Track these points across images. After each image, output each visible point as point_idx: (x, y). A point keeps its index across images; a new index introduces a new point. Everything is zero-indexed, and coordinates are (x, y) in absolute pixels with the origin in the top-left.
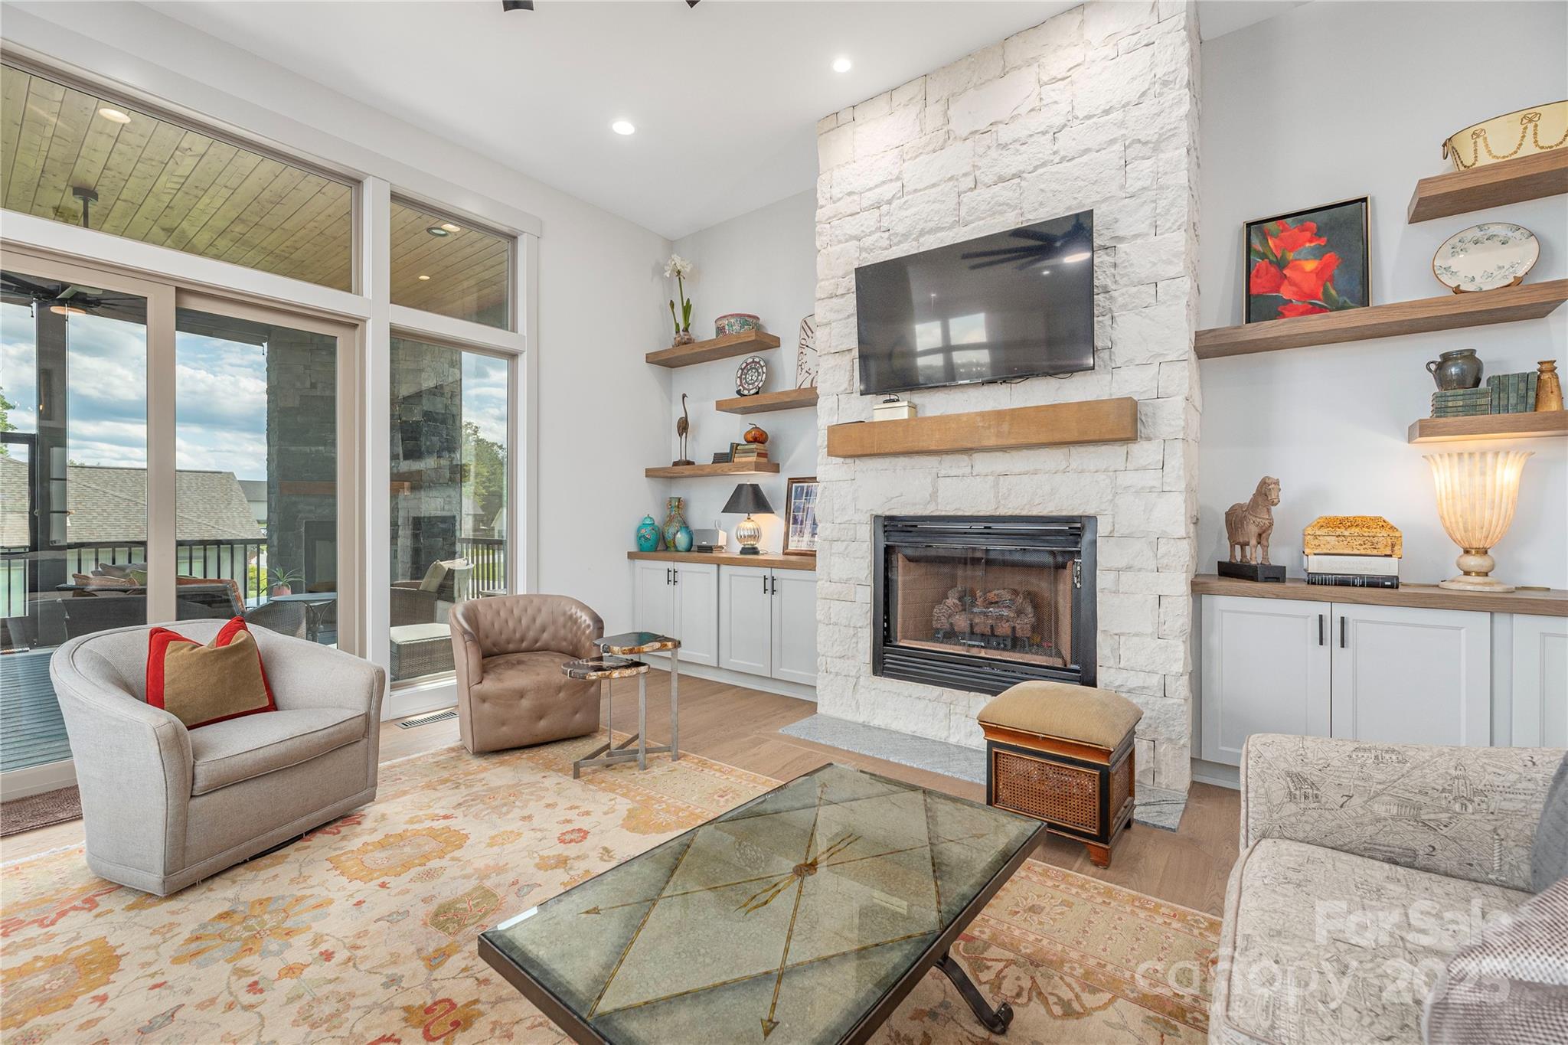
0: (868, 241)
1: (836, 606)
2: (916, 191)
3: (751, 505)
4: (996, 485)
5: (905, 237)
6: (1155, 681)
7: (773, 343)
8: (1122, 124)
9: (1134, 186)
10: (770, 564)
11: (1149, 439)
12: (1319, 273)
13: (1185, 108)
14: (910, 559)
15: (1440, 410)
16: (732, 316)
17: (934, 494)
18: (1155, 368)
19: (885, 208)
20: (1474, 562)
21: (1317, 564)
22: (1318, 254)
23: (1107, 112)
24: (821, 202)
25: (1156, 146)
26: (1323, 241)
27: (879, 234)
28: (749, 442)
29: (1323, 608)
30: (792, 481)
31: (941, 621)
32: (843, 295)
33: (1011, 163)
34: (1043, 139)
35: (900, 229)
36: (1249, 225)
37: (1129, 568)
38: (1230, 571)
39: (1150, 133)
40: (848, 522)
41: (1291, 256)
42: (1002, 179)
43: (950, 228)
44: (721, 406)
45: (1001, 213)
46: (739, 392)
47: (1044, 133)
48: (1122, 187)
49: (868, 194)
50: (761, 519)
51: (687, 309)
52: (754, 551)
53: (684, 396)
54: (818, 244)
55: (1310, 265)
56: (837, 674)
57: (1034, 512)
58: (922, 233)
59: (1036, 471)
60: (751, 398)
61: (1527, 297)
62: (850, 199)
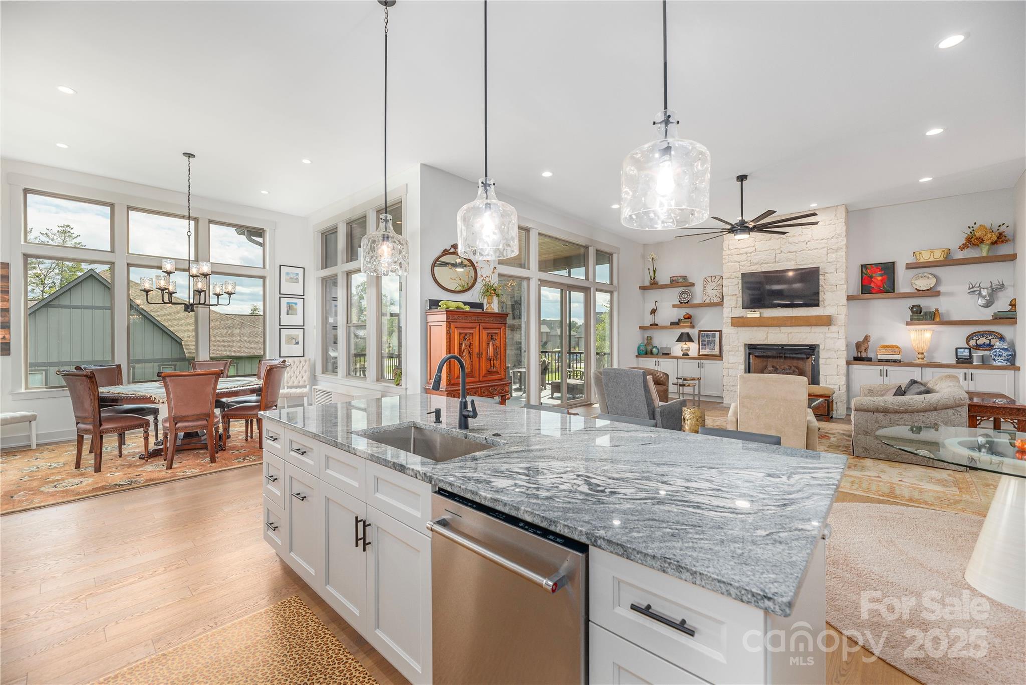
0: (743, 263)
1: (730, 371)
3: (686, 339)
4: (788, 336)
5: (757, 264)
6: (836, 387)
7: (693, 285)
8: (826, 243)
9: (830, 260)
11: (834, 325)
12: (881, 281)
13: (844, 242)
14: (756, 356)
15: (912, 319)
16: (676, 276)
17: (766, 338)
18: (836, 307)
19: (749, 255)
20: (920, 356)
21: (880, 357)
22: (881, 275)
23: (822, 239)
24: (725, 249)
25: (837, 250)
26: (883, 272)
27: (747, 262)
28: (685, 318)
29: (881, 367)
30: (700, 331)
32: (736, 278)
33: (794, 248)
34: (803, 243)
35: (755, 261)
36: (862, 265)
37: (829, 358)
38: (856, 359)
39: (835, 247)
40: (736, 346)
41: (874, 275)
42: (789, 252)
43: (772, 263)
44: (674, 306)
45: (790, 261)
46: (680, 301)
48: (827, 260)
50: (689, 344)
51: (655, 271)
52: (688, 355)
53: (656, 301)
54: (724, 261)
55: (879, 278)
56: (731, 391)
57: (800, 343)
58: (763, 263)
59: (801, 332)
60: (683, 304)
61: (933, 293)
62: (736, 250)
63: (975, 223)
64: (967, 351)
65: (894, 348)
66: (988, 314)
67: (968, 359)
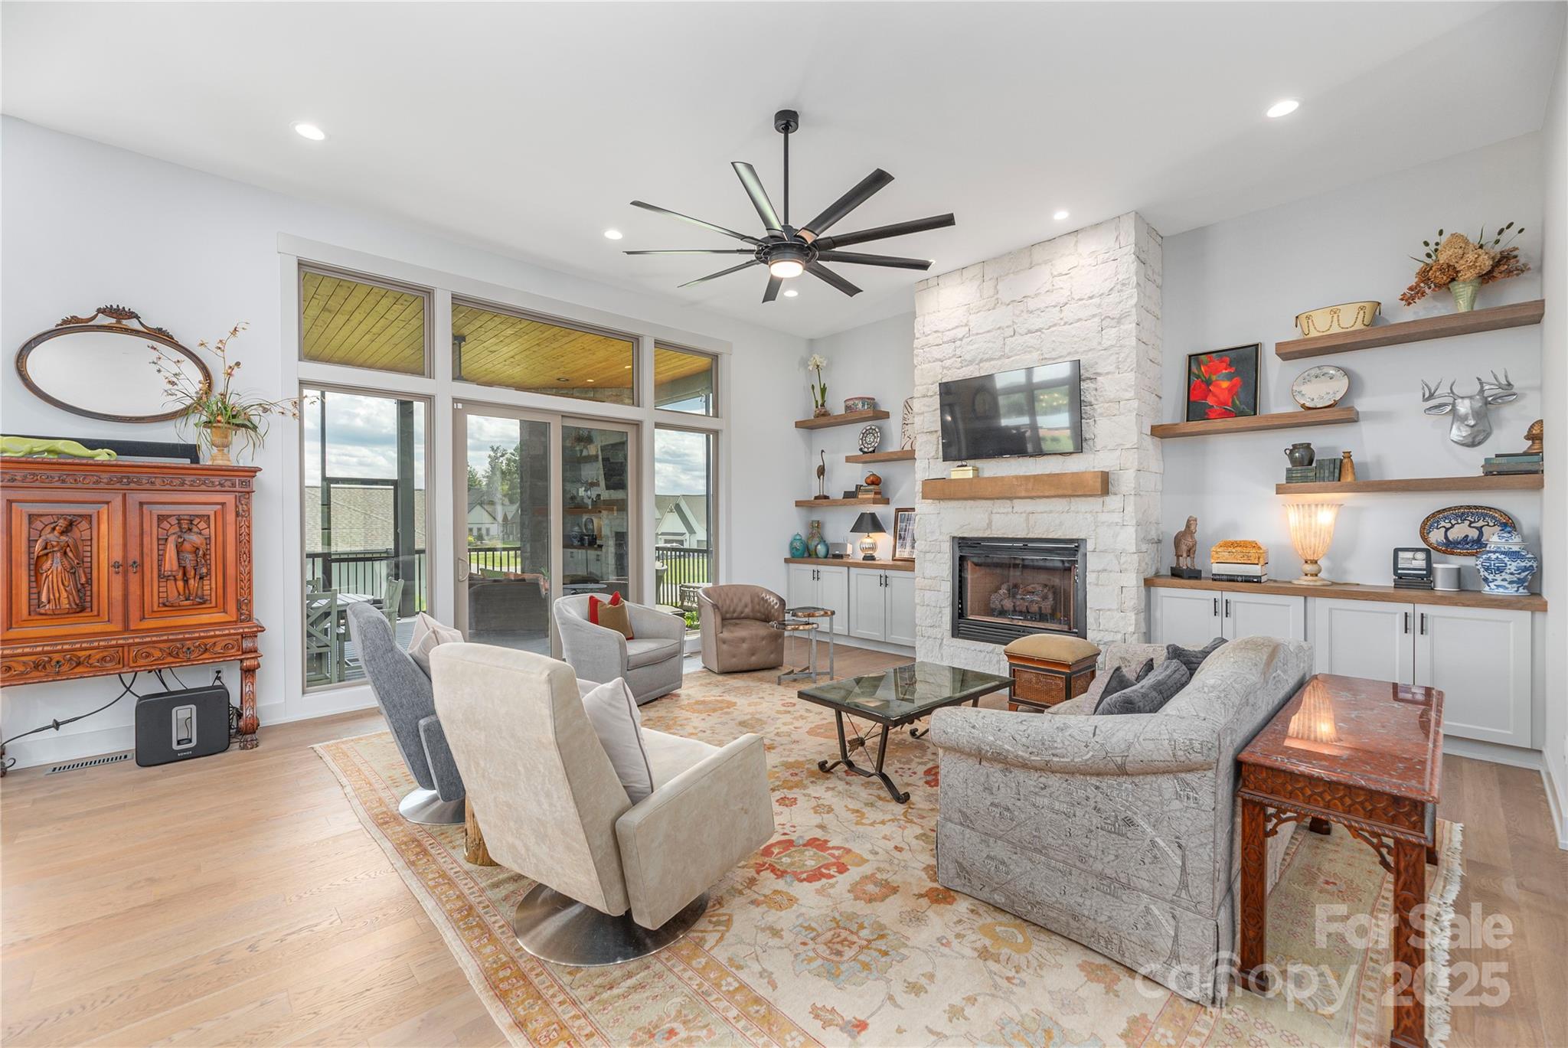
0: (948, 363)
1: (928, 594)
2: (977, 334)
3: (870, 527)
4: (1027, 519)
5: (971, 362)
7: (886, 415)
8: (1099, 306)
9: (1106, 343)
10: (884, 567)
11: (1116, 494)
12: (1230, 389)
13: (1134, 300)
14: (976, 564)
15: (1289, 479)
16: (856, 398)
17: (990, 525)
18: (1118, 452)
19: (958, 343)
20: (1309, 568)
21: (1217, 569)
22: (1230, 377)
23: (1091, 298)
24: (917, 335)
25: (1119, 321)
26: (1233, 370)
27: (954, 359)
28: (869, 484)
29: (1218, 594)
30: (898, 510)
31: (995, 603)
32: (931, 396)
33: (1036, 322)
34: (1054, 310)
35: (968, 357)
36: (1190, 356)
37: (1104, 570)
39: (1116, 313)
40: (936, 540)
41: (1214, 378)
42: (1030, 332)
43: (999, 358)
44: (849, 459)
45: (1030, 352)
46: (861, 450)
47: (1055, 306)
48: (1100, 343)
49: (947, 333)
50: (877, 537)
51: (823, 390)
52: (872, 558)
53: (823, 451)
54: (915, 362)
55: (1225, 384)
56: (929, 637)
57: (1050, 537)
58: (981, 361)
59: (1051, 512)
60: (870, 455)
61: (1341, 413)
62: (936, 335)
63: (1441, 233)
64: (1421, 556)
65: (1248, 549)
66: (1471, 463)
67: (1421, 577)
